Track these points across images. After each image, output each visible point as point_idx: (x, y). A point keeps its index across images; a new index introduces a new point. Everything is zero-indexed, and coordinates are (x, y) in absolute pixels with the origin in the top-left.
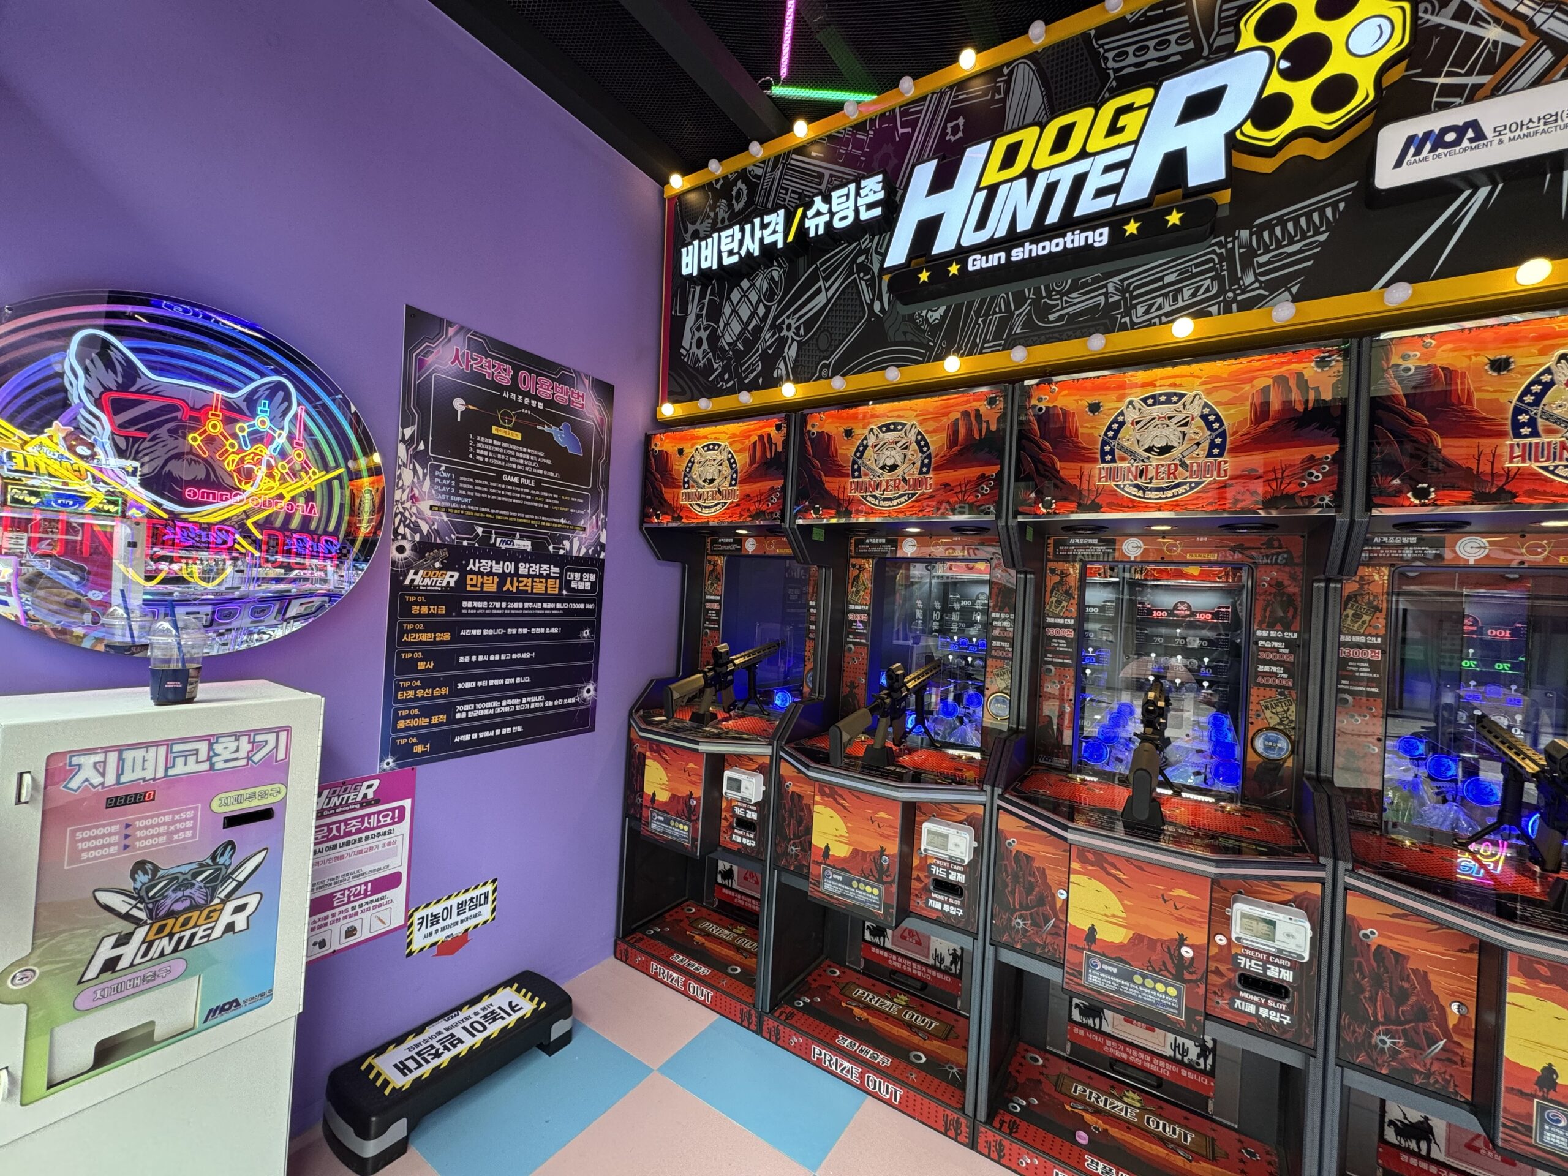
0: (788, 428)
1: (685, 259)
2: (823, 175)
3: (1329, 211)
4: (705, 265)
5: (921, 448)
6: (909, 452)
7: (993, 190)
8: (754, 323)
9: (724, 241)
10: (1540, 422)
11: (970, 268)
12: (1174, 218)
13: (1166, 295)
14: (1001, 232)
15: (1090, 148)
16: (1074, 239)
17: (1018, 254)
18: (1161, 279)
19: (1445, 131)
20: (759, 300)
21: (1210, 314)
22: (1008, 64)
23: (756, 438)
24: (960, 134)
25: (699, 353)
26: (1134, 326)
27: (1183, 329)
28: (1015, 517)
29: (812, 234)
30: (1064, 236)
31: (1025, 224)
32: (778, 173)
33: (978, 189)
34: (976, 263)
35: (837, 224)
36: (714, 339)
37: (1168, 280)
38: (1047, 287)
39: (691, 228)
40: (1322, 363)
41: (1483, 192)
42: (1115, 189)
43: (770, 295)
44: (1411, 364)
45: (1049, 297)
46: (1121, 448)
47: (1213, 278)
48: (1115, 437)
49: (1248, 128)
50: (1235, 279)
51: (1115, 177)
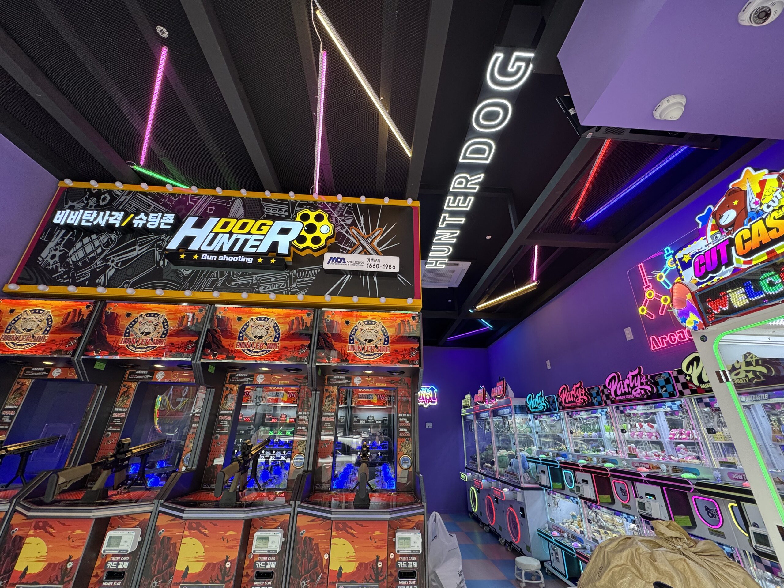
0: (95, 307)
1: (58, 216)
2: (151, 206)
3: (316, 271)
4: (69, 222)
5: (164, 326)
6: (157, 327)
7: (217, 234)
8: (93, 255)
9: (85, 214)
10: (355, 340)
11: (202, 258)
12: (273, 261)
13: (271, 285)
15: (251, 232)
16: (241, 259)
18: (270, 279)
19: (338, 258)
20: (100, 246)
21: (283, 294)
22: (234, 197)
23: (71, 310)
24: (212, 212)
25: (51, 262)
26: (260, 292)
27: (273, 297)
28: (200, 360)
29: (135, 226)
31: (226, 249)
32: (128, 198)
34: (205, 257)
35: (149, 226)
36: (64, 258)
37: (272, 280)
38: (233, 272)
39: (70, 203)
40: (308, 315)
43: (107, 245)
44: (329, 319)
45: (233, 276)
46: (246, 335)
47: (285, 283)
48: (244, 331)
49: (295, 241)
50: (291, 285)
51: (257, 243)
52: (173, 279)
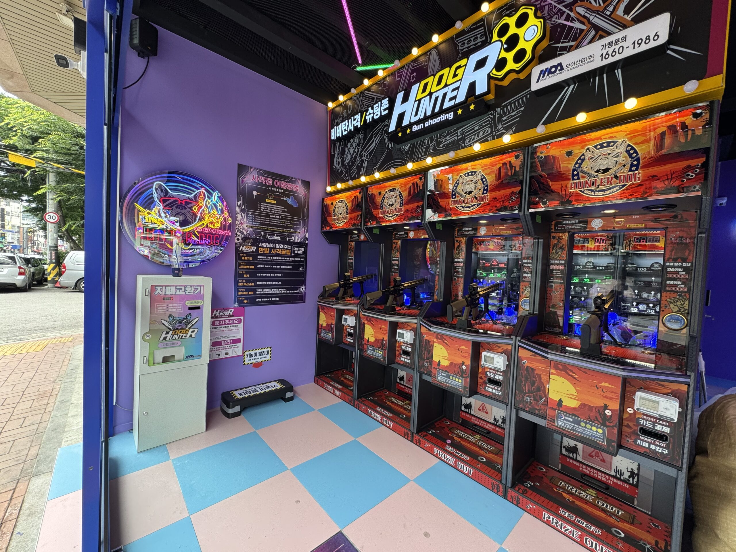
0: (363, 192)
1: (332, 134)
2: (374, 98)
3: (524, 98)
4: (338, 136)
5: (400, 197)
6: (397, 199)
7: (420, 101)
8: (354, 155)
9: (343, 126)
10: (580, 174)
11: (413, 130)
12: (472, 107)
13: (475, 135)
14: (422, 117)
15: (448, 83)
16: (443, 117)
17: (427, 124)
18: (474, 129)
19: (552, 67)
20: (356, 146)
21: (488, 141)
22: (429, 51)
23: (353, 197)
24: (415, 79)
25: (339, 167)
26: (465, 146)
27: (477, 148)
29: (368, 122)
30: (440, 116)
31: (429, 113)
32: (361, 99)
33: (415, 101)
34: (415, 128)
35: (375, 117)
36: (343, 161)
37: (476, 129)
38: (440, 134)
39: (336, 121)
40: (517, 157)
41: (572, 87)
42: (454, 98)
43: (359, 145)
44: (543, 155)
45: (440, 138)
46: (458, 193)
47: (489, 127)
48: (456, 189)
49: (494, 72)
50: (496, 127)
51: (455, 93)
52: (400, 156)
